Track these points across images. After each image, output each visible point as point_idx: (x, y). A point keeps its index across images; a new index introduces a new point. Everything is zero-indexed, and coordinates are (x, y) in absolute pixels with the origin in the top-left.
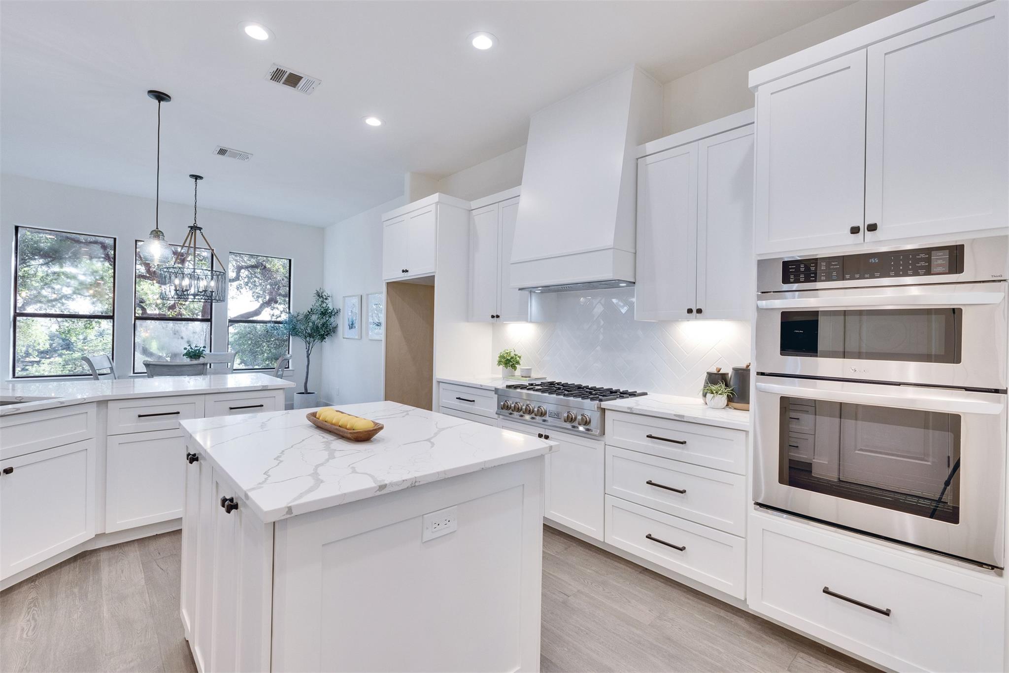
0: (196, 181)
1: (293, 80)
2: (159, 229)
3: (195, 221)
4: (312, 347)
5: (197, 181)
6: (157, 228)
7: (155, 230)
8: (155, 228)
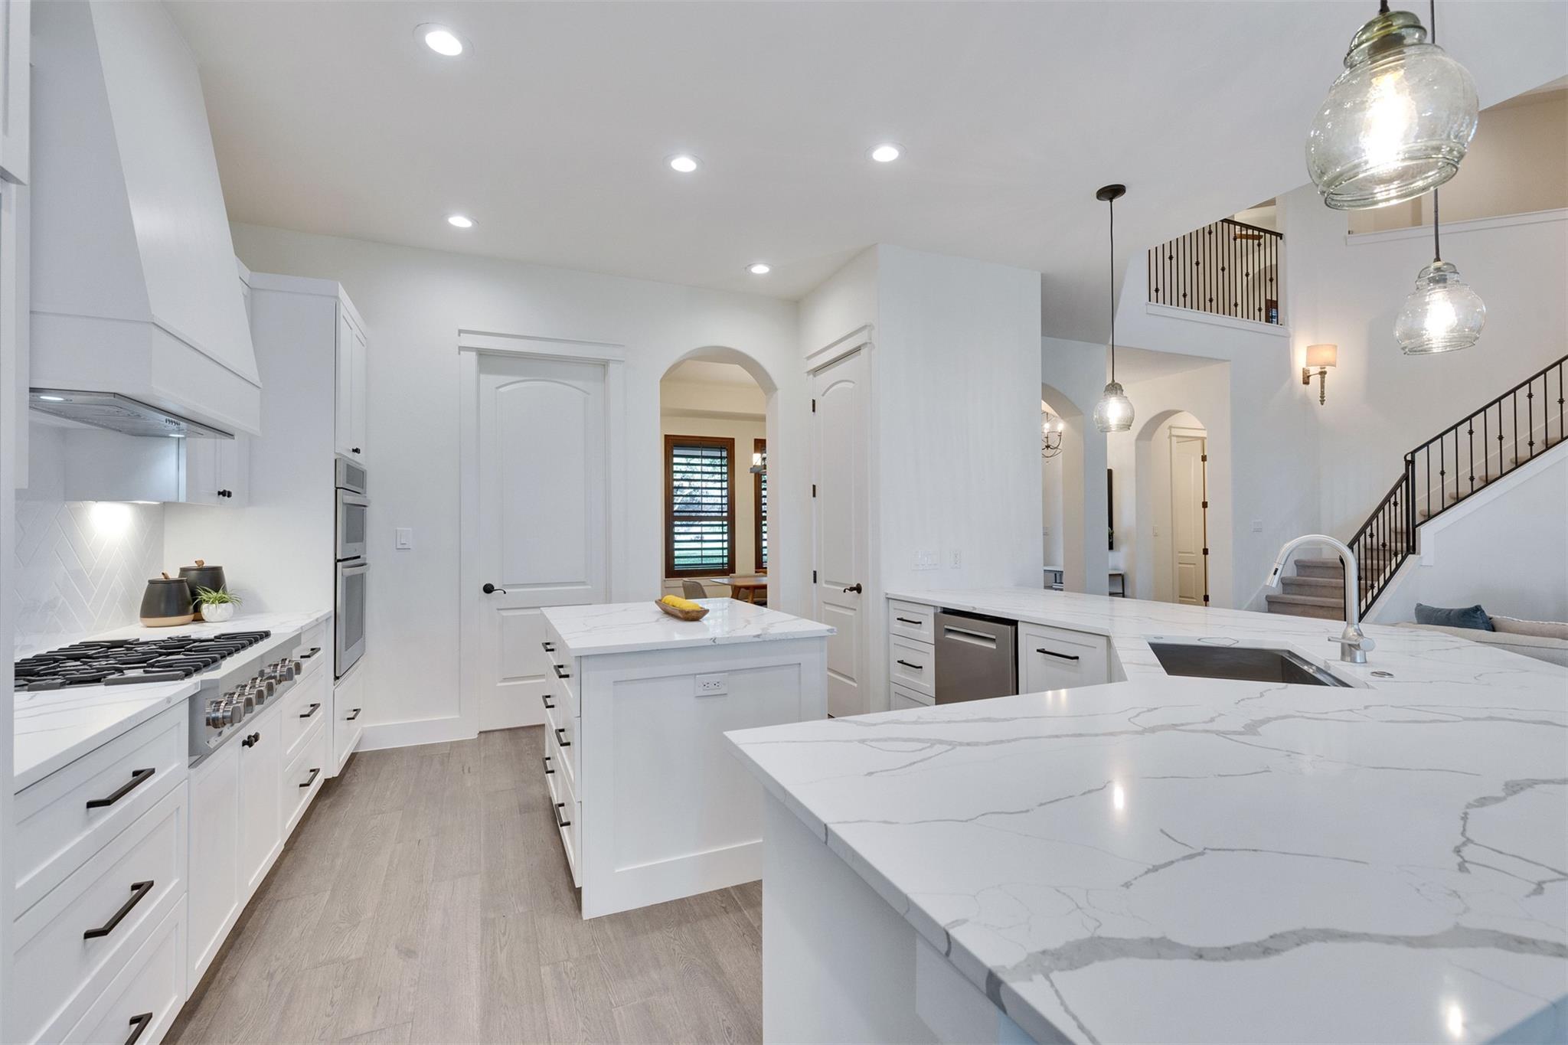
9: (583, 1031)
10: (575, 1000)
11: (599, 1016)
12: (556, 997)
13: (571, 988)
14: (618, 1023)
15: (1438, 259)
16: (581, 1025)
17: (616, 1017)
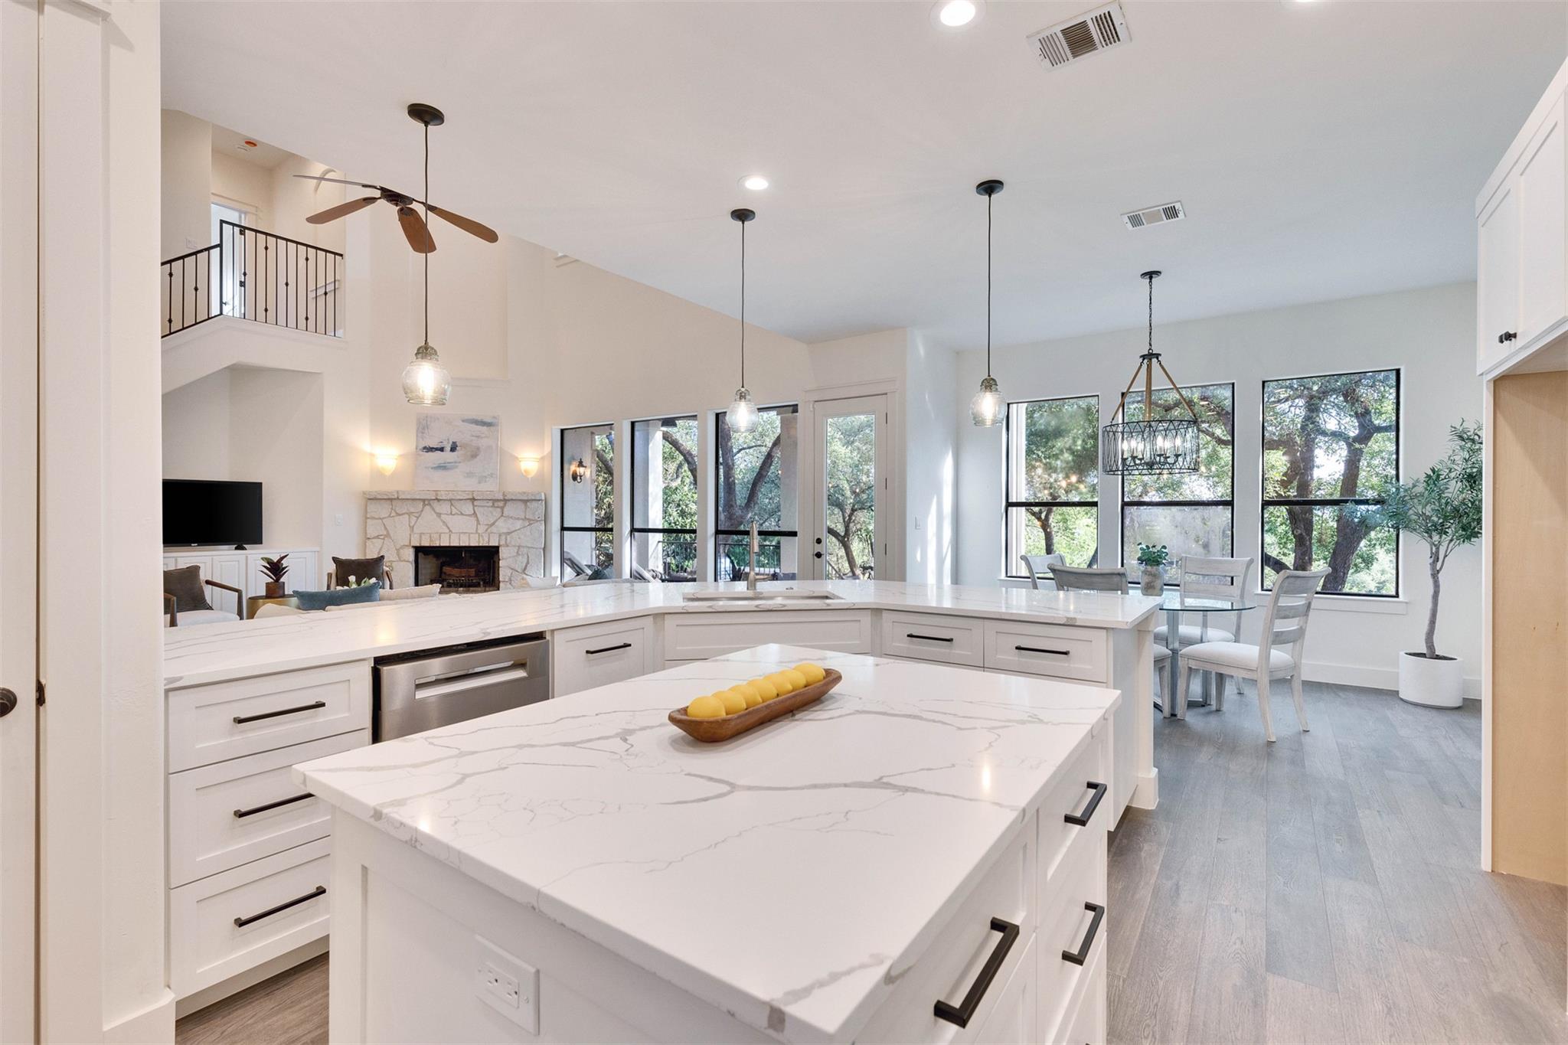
0: (1150, 282)
1: (1079, 40)
2: (992, 377)
3: (1150, 345)
4: (1446, 556)
5: (1153, 280)
6: (989, 376)
7: (986, 379)
8: (986, 377)
9: (1161, 978)
10: (1157, 1005)
11: (1141, 981)
12: (1175, 1020)
13: (1155, 1017)
14: (1128, 965)
15: (743, 387)
16: (1161, 983)
17: (1126, 971)
